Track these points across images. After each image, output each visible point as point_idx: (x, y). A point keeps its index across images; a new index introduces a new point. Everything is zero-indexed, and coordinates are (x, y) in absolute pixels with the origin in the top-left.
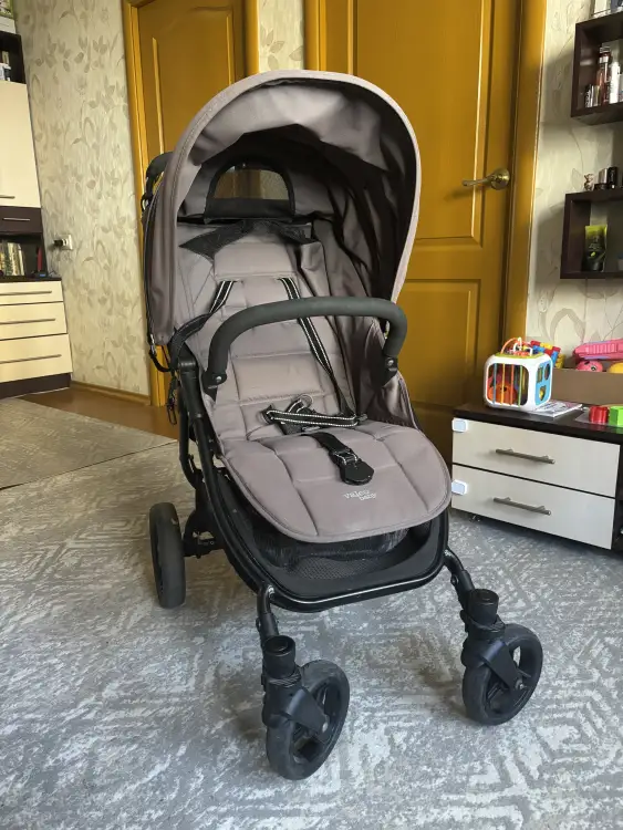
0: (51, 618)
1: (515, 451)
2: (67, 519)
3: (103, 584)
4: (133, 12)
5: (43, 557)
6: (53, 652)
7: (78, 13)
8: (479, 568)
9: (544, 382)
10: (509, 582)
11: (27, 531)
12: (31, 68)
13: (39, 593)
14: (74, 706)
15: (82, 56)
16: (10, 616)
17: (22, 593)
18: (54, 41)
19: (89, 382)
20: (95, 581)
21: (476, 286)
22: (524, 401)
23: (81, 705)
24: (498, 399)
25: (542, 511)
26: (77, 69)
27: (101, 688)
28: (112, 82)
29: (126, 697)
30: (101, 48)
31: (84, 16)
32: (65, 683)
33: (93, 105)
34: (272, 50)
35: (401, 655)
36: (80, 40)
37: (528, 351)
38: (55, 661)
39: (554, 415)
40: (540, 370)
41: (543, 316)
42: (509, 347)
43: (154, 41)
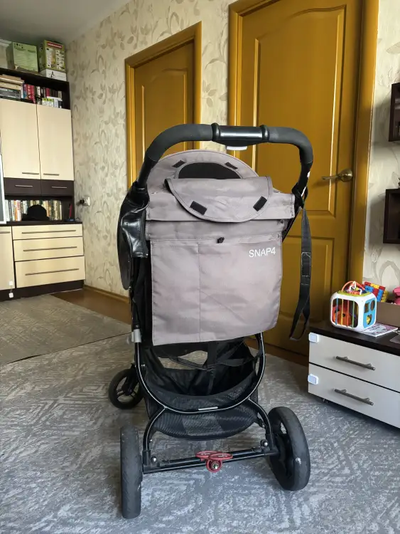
0: (38, 454)
1: (349, 358)
2: (62, 382)
3: (74, 431)
4: (131, 71)
5: (41, 409)
6: (34, 479)
7: (101, 71)
8: (322, 440)
9: (370, 312)
11: (37, 389)
12: (74, 101)
13: (34, 435)
14: (39, 520)
15: (102, 95)
16: (14, 450)
17: (24, 434)
18: (87, 86)
19: (94, 286)
20: (70, 428)
21: (331, 242)
22: (356, 325)
23: (43, 520)
24: (339, 321)
25: (366, 402)
26: (99, 102)
27: (58, 509)
28: (118, 110)
29: (72, 518)
30: (112, 91)
31: (104, 72)
32: (37, 502)
33: (106, 123)
34: (209, 94)
35: (257, 503)
36: (101, 85)
37: (359, 291)
38: (34, 485)
39: (376, 336)
40: (366, 305)
41: (374, 265)
42: (347, 287)
43: (143, 87)
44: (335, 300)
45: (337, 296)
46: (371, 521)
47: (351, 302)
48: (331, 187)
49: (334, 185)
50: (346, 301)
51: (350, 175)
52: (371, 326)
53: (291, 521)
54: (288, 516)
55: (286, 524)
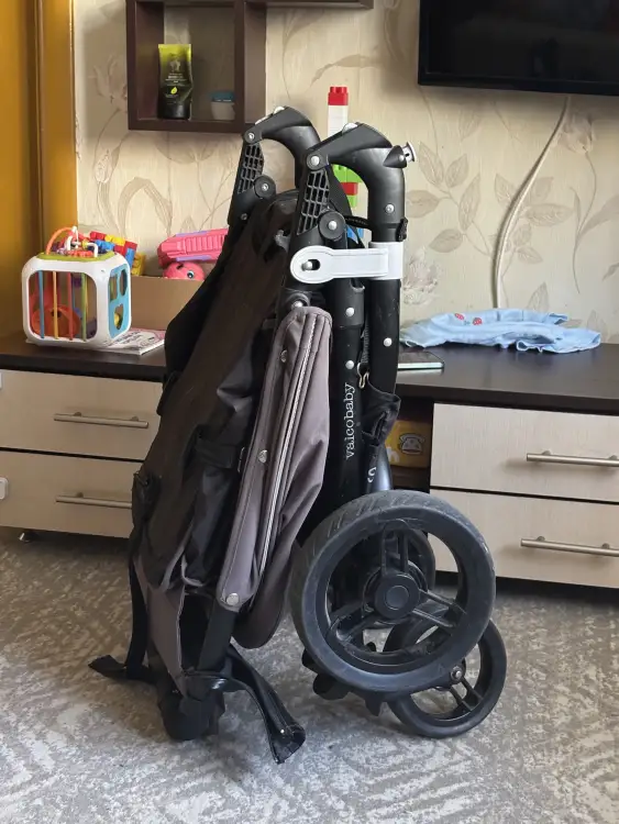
9: (119, 300)
10: (95, 624)
22: (92, 333)
24: (49, 332)
37: (91, 249)
39: (141, 352)
40: (112, 279)
41: (104, 189)
42: (57, 246)
44: (34, 278)
45: (38, 264)
47: (77, 279)
50: (61, 275)
52: (123, 333)
53: (34, 767)
54: (23, 762)
55: (24, 775)
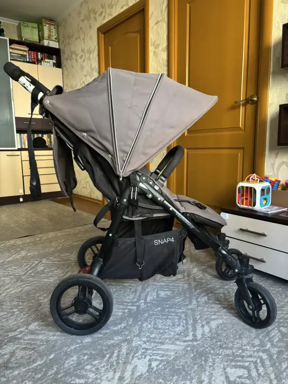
0: (23, 292)
1: (249, 229)
2: (47, 251)
3: (50, 279)
4: (102, 36)
5: (30, 266)
6: (16, 306)
7: (81, 39)
8: (226, 287)
9: (266, 196)
11: (29, 254)
12: (64, 62)
13: (22, 281)
14: (15, 330)
15: (82, 56)
16: (6, 289)
17: (15, 280)
18: (72, 50)
19: (79, 194)
20: (47, 278)
21: (242, 150)
22: (254, 205)
23: (18, 330)
25: (262, 261)
26: (80, 61)
27: (30, 324)
28: (93, 66)
29: (38, 330)
30: (90, 52)
31: (84, 39)
32: (16, 320)
33: (86, 76)
34: (155, 48)
35: (171, 324)
36: (82, 49)
38: (16, 310)
39: (269, 213)
40: (263, 190)
41: (273, 164)
42: (249, 179)
43: (110, 48)
44: (239, 188)
45: (241, 184)
46: (255, 338)
47: (251, 188)
48: (242, 109)
49: (244, 108)
50: (247, 187)
51: (255, 99)
52: (266, 207)
53: (194, 336)
54: (193, 333)
55: (190, 337)
